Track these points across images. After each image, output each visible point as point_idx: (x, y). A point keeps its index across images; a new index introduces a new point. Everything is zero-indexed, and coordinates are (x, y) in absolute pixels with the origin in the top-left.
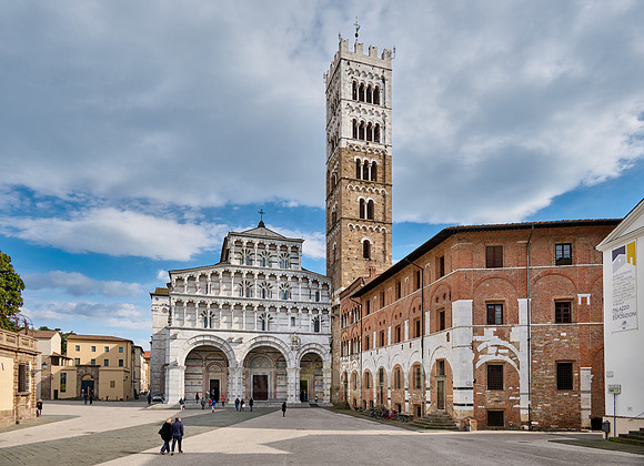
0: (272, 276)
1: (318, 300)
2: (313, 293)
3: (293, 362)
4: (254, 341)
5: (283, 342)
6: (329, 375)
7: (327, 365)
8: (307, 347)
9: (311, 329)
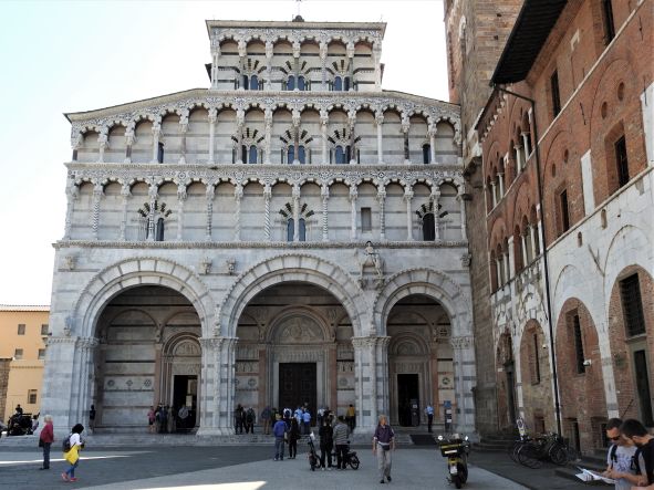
0: (309, 111)
1: (427, 160)
2: (416, 146)
3: (367, 319)
4: (264, 270)
5: (337, 269)
6: (469, 354)
7: (461, 328)
8: (403, 281)
9: (413, 235)
